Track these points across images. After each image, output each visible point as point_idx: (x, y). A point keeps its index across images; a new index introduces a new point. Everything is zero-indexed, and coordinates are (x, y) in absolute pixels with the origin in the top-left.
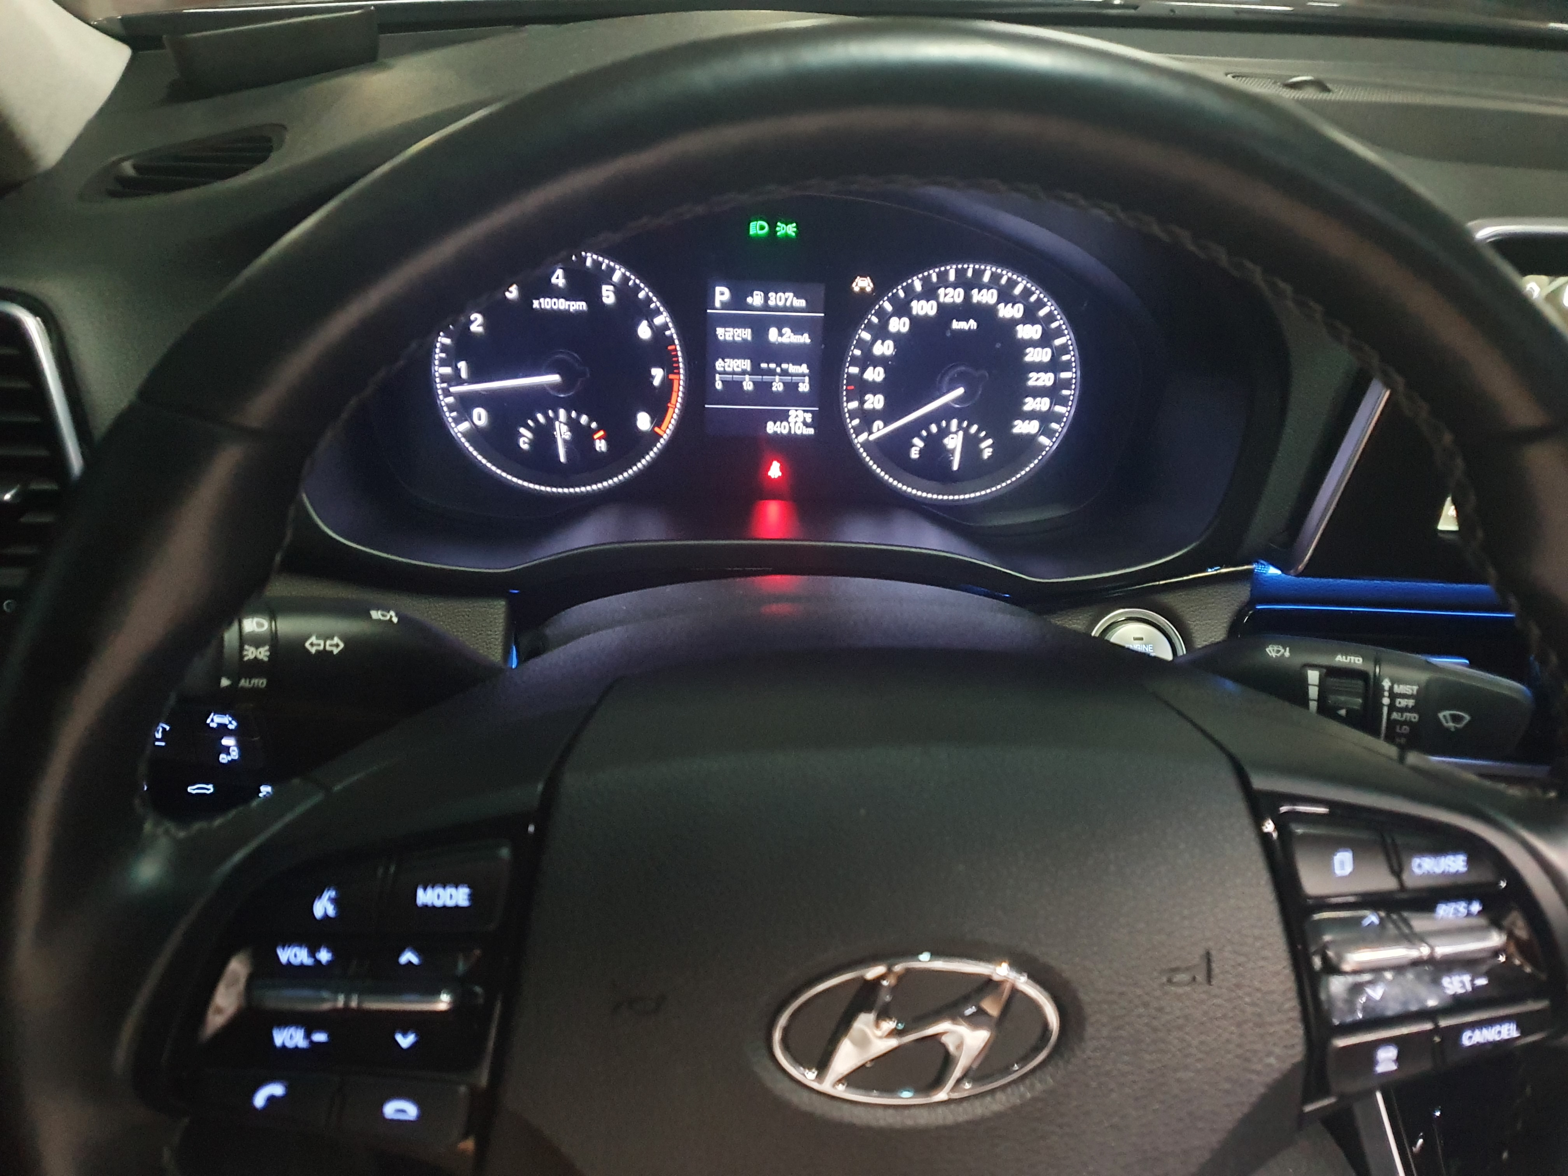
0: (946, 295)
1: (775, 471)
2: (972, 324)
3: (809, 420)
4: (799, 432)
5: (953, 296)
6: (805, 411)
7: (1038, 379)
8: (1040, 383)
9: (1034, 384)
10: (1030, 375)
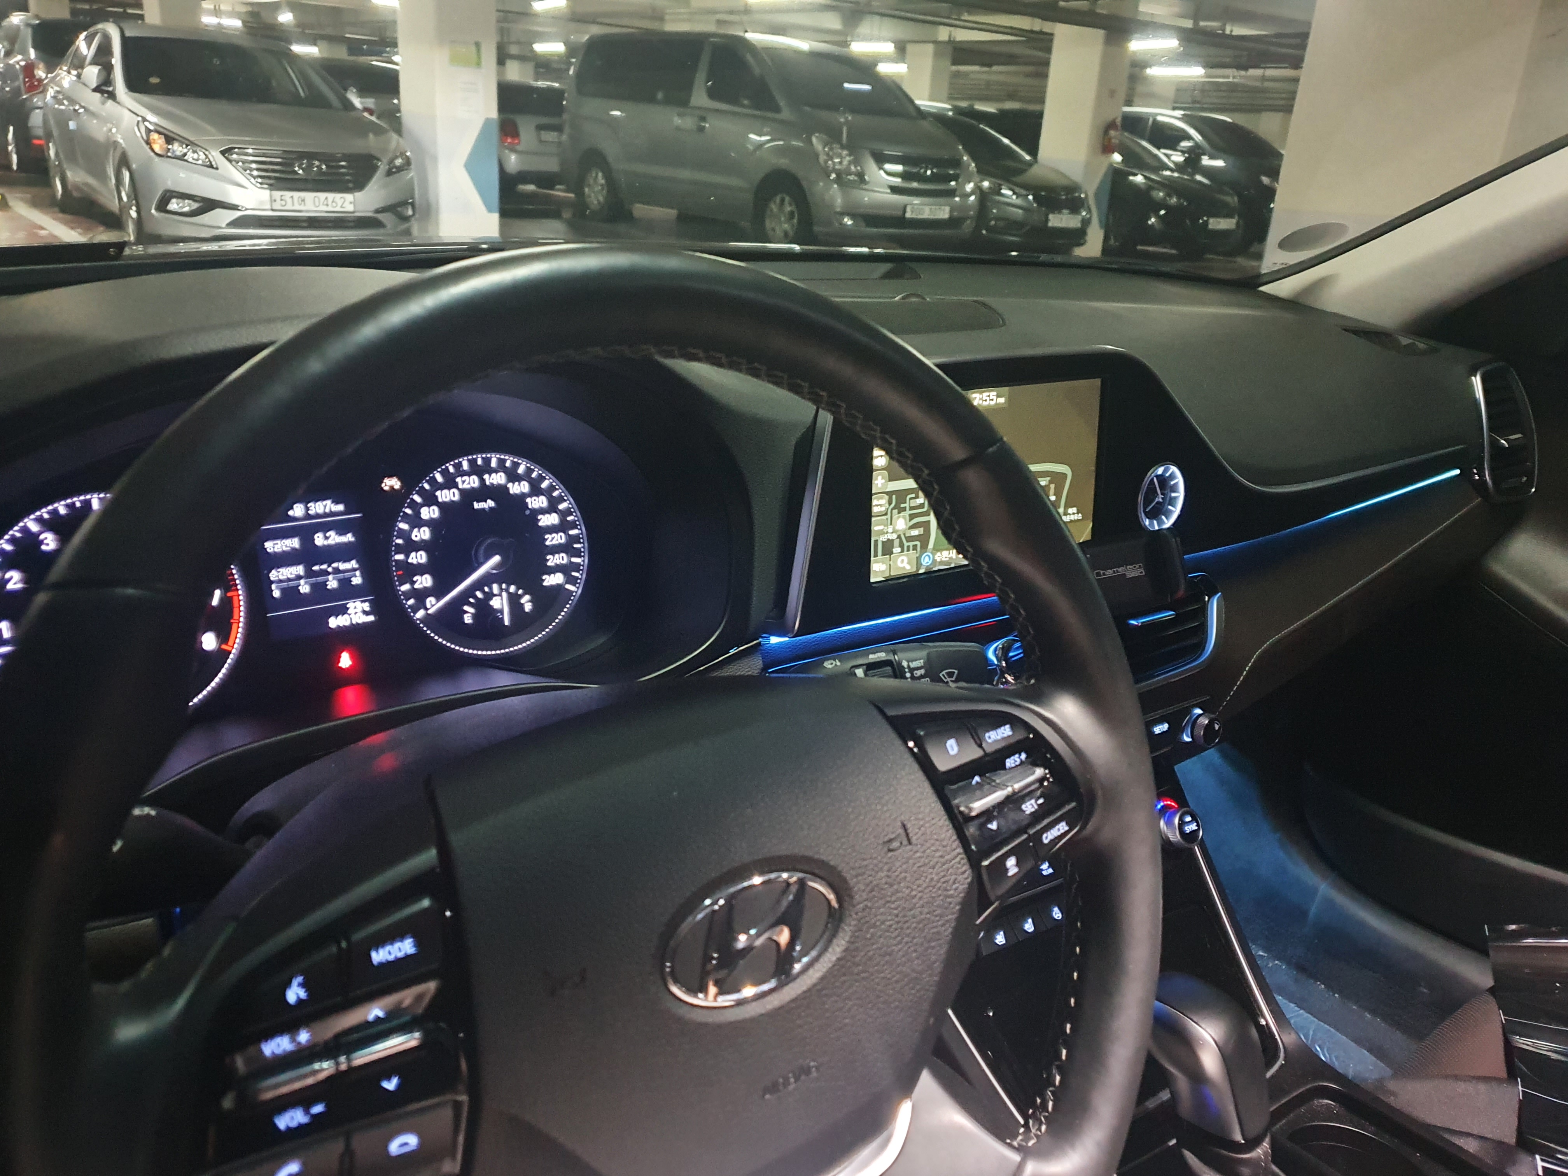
0: (464, 482)
1: (345, 661)
2: (490, 503)
3: (367, 609)
4: (360, 621)
5: (471, 482)
6: (362, 602)
7: (553, 538)
8: (555, 542)
9: (551, 543)
10: (546, 537)
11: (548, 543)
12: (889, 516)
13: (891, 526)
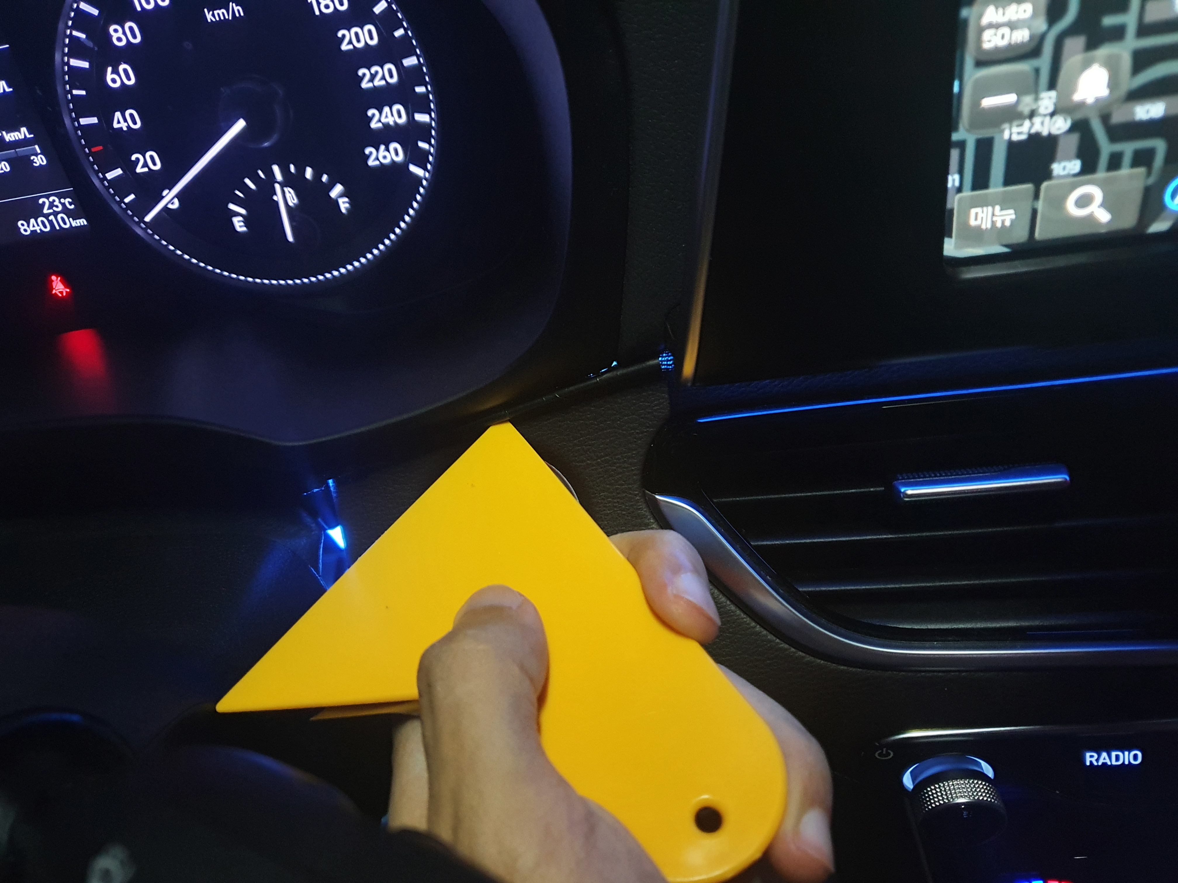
1: (59, 287)
2: (236, 10)
3: (72, 206)
4: (65, 228)
6: (61, 194)
7: (374, 75)
8: (378, 82)
9: (370, 85)
10: (360, 72)
11: (365, 85)
12: (1044, 62)
13: (1053, 94)
